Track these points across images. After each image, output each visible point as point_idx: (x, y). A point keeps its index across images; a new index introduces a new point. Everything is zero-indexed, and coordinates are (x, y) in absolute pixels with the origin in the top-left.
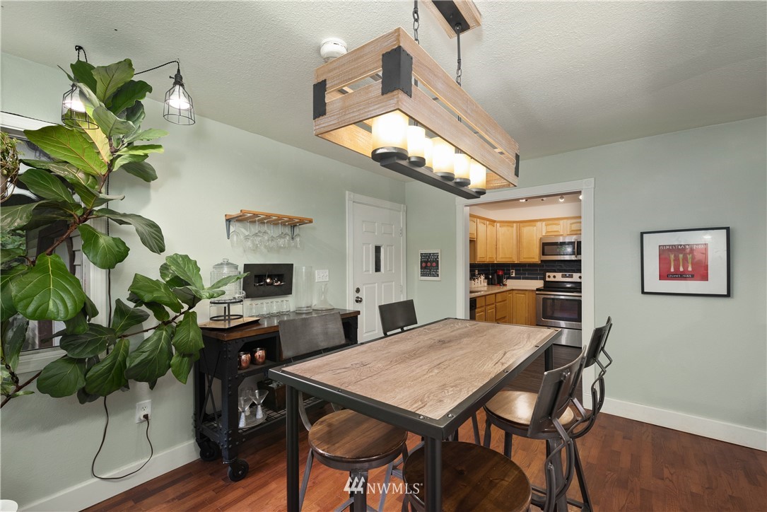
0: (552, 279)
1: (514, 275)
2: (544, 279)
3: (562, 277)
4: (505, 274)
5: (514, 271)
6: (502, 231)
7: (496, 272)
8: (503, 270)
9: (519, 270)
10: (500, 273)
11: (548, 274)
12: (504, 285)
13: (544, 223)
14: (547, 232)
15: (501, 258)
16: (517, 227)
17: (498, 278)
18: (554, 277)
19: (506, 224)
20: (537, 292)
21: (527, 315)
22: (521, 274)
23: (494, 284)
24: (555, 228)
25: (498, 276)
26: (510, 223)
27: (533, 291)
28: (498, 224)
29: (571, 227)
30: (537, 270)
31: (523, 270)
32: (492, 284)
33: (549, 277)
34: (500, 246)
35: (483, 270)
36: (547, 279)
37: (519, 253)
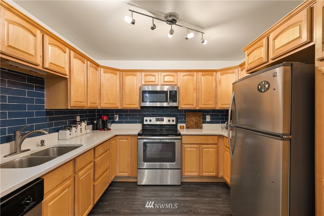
0: (148, 123)
1: (117, 120)
2: (142, 122)
3: (156, 121)
4: (110, 119)
5: (117, 116)
6: (105, 77)
7: (101, 118)
8: (108, 115)
9: (122, 115)
10: (105, 118)
11: (145, 118)
12: (109, 129)
13: (143, 74)
14: (146, 82)
15: (105, 104)
16: (120, 76)
17: (102, 123)
18: (150, 121)
19: (110, 71)
20: (139, 137)
21: (129, 159)
22: (123, 119)
23: (99, 129)
24: (152, 79)
25: (103, 121)
26: (113, 70)
27: (134, 135)
28: (102, 70)
29: (164, 79)
30: (136, 115)
31: (125, 115)
32: (97, 129)
33: (146, 121)
34: (103, 92)
35: (86, 116)
36: (145, 123)
37: (122, 100)
